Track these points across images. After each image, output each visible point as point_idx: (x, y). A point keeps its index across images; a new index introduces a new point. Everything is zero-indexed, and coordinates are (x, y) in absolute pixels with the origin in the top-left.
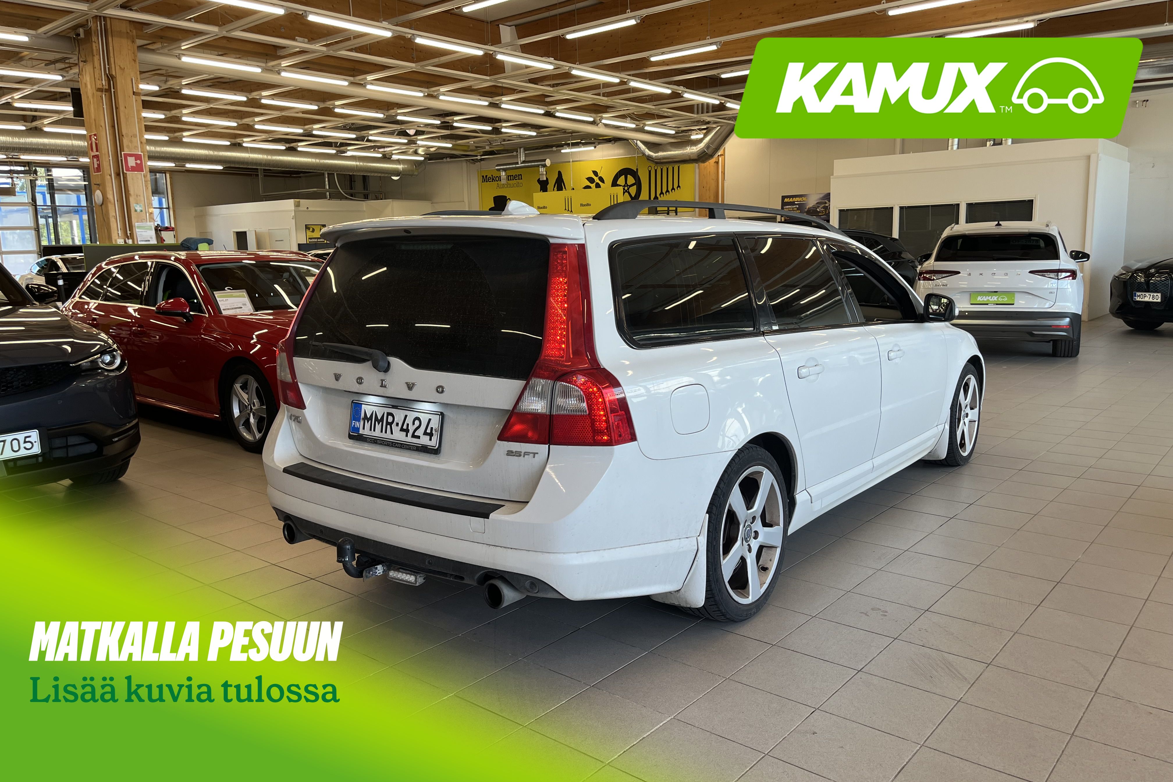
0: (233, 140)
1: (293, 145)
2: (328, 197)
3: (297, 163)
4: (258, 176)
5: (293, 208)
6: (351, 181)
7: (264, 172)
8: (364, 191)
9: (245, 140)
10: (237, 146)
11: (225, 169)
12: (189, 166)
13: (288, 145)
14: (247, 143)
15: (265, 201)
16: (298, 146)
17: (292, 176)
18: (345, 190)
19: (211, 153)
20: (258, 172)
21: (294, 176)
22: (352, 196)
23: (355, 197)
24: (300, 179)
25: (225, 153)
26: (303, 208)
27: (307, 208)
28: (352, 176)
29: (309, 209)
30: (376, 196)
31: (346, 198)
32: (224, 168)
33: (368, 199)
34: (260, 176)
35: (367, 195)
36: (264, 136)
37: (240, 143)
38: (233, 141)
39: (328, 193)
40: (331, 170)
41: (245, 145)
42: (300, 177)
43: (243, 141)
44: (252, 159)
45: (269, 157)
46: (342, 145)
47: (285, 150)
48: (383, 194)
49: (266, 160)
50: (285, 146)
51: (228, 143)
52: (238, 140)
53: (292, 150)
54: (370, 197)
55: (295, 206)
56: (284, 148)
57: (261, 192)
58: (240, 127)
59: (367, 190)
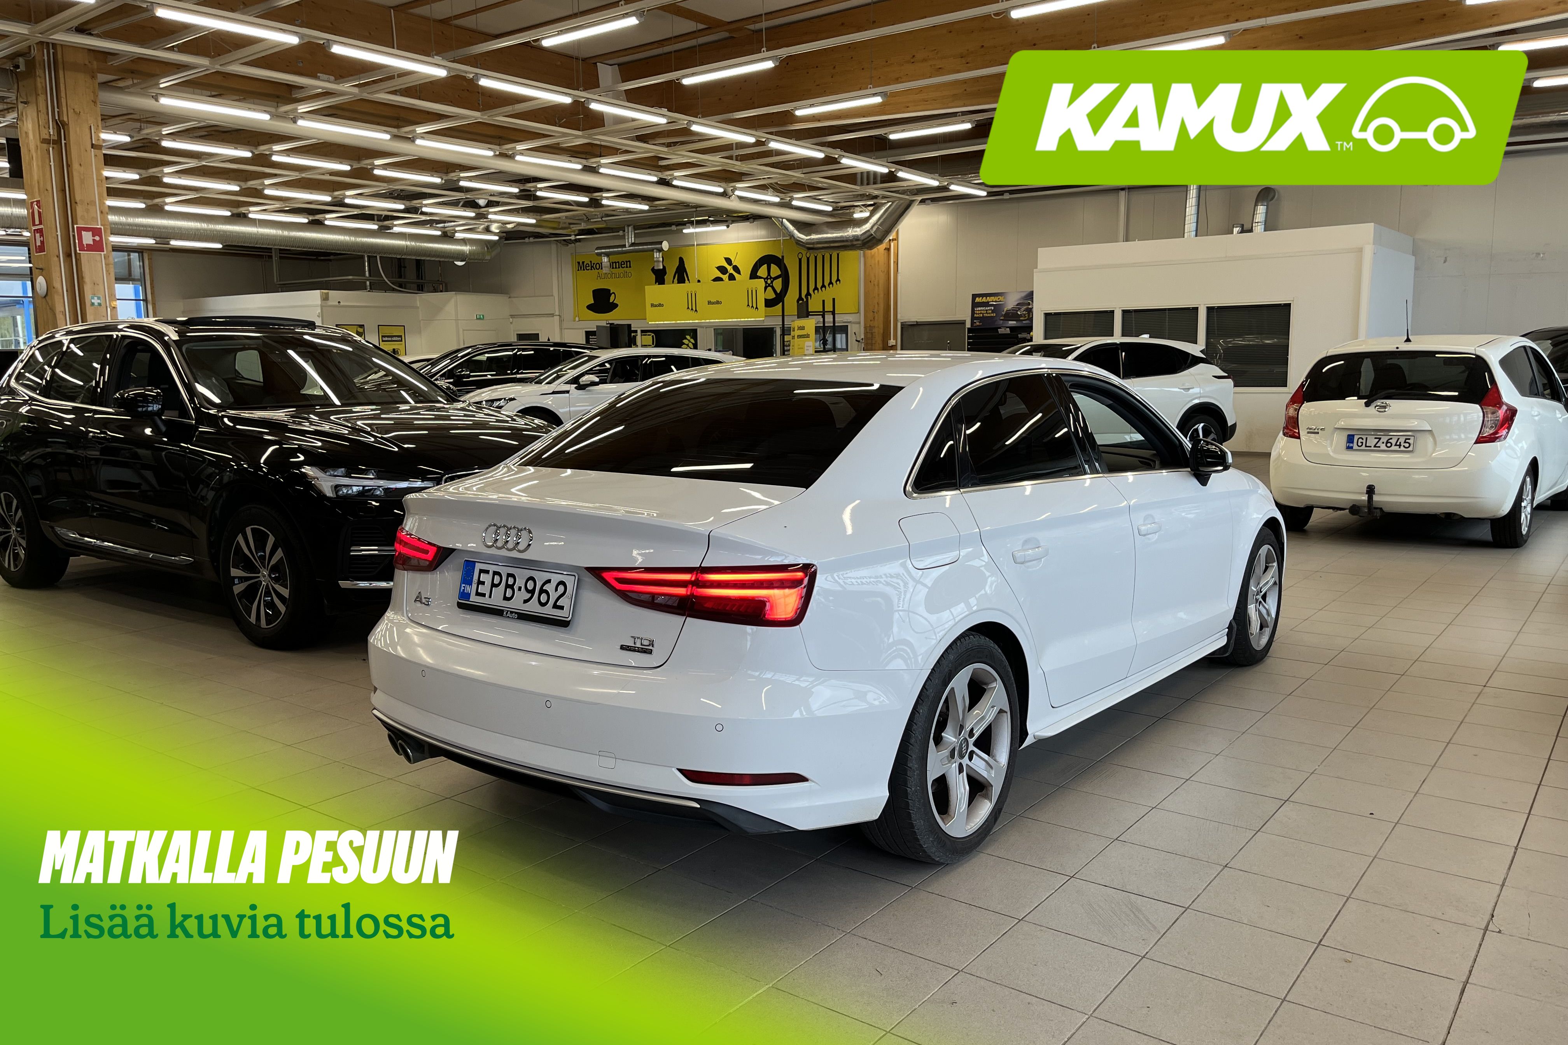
0: (235, 209)
1: (318, 217)
2: (369, 287)
3: (324, 241)
4: (272, 258)
5: (319, 302)
6: (400, 267)
7: (280, 253)
8: (418, 281)
9: (252, 209)
10: (240, 217)
11: (226, 248)
12: (174, 243)
13: (311, 218)
14: (254, 213)
15: (281, 292)
16: (326, 219)
17: (319, 258)
18: (392, 278)
19: (204, 226)
20: (271, 253)
21: (322, 258)
22: (401, 286)
23: (405, 288)
24: (330, 263)
25: (224, 227)
26: (332, 302)
27: (339, 302)
28: (402, 261)
29: (341, 304)
30: (434, 287)
31: (394, 290)
32: (224, 246)
33: (422, 291)
34: (275, 258)
35: (422, 286)
36: (277, 205)
37: (244, 213)
38: (236, 211)
39: (368, 283)
40: (373, 252)
41: (251, 216)
42: (330, 260)
43: (248, 210)
44: (262, 235)
45: (286, 233)
46: (384, 220)
47: (307, 223)
48: (444, 285)
49: (281, 236)
50: (308, 218)
51: (228, 214)
52: (243, 210)
53: (317, 224)
54: (425, 289)
55: (321, 300)
56: (306, 221)
57: (275, 281)
58: (242, 192)
59: (422, 279)
